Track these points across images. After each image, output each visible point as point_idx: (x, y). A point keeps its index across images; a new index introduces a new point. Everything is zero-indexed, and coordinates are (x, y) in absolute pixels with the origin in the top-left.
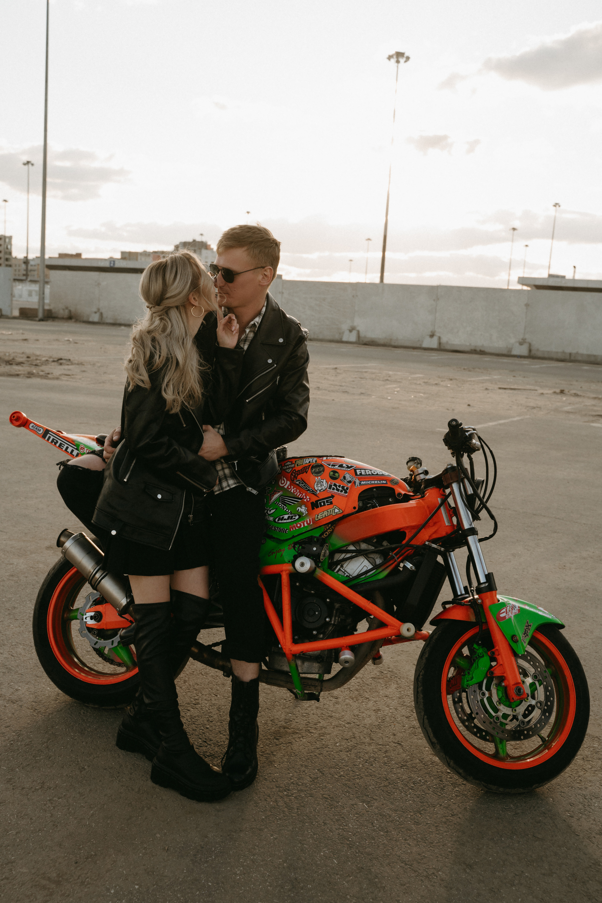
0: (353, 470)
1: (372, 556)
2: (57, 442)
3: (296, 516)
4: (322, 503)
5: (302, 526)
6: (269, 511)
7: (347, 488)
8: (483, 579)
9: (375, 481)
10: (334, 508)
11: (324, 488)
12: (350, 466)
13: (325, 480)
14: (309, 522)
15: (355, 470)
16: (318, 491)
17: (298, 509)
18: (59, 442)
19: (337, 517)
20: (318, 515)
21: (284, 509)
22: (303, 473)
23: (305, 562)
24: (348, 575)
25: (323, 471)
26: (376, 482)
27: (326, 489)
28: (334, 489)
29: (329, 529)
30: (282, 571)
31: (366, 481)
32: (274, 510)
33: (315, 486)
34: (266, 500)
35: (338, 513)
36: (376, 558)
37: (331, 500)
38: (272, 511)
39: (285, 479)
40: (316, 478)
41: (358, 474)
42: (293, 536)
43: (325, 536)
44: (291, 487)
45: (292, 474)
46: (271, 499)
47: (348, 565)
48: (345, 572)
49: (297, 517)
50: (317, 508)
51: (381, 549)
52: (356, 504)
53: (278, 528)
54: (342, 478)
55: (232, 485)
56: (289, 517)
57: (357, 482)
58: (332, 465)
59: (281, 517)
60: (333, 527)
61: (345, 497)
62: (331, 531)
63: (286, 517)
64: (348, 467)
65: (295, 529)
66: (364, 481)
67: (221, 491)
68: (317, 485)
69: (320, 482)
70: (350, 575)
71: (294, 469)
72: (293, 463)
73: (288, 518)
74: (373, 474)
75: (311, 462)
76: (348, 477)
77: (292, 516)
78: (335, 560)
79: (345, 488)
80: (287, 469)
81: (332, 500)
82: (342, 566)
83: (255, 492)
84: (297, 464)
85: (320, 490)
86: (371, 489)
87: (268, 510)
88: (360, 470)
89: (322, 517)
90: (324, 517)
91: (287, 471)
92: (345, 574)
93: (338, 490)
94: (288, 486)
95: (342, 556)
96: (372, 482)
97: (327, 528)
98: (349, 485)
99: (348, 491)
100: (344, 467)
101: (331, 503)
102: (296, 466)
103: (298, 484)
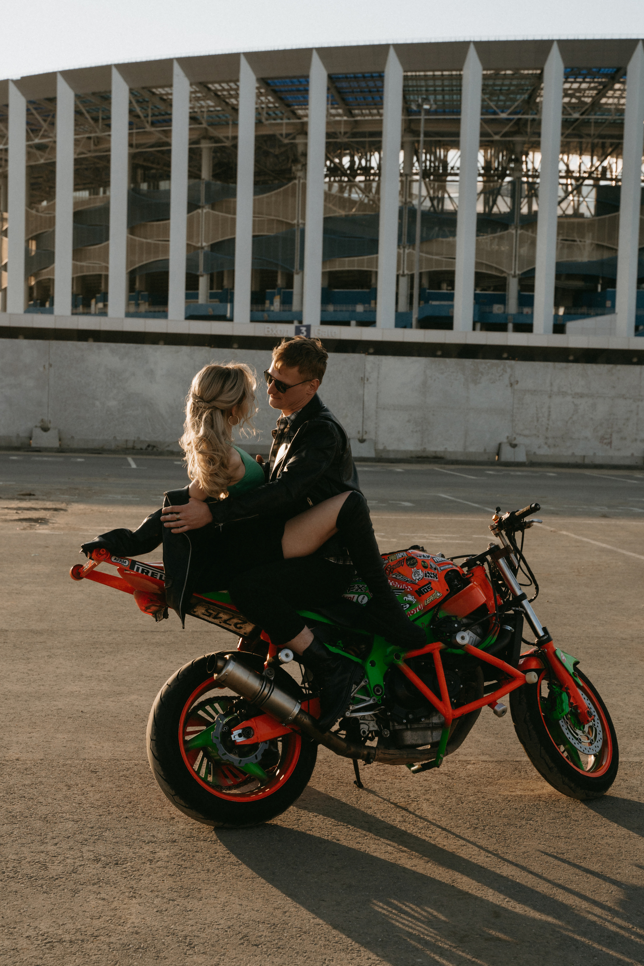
2: (148, 572)
3: (406, 605)
4: (425, 590)
5: (416, 612)
7: (436, 575)
8: (541, 633)
9: (446, 565)
10: (435, 593)
11: (421, 577)
12: (428, 555)
13: (420, 570)
14: (420, 608)
16: (417, 580)
17: (406, 599)
18: (151, 571)
19: (440, 600)
20: (426, 601)
22: (398, 567)
23: (465, 636)
25: (415, 563)
26: (447, 567)
27: (423, 578)
28: (428, 577)
30: (434, 650)
33: (413, 577)
35: (439, 596)
40: (412, 570)
41: (435, 561)
45: (386, 570)
49: (408, 606)
50: (422, 595)
52: (447, 587)
54: (430, 566)
57: (438, 568)
61: (438, 582)
65: (410, 616)
66: (442, 567)
68: (415, 575)
69: (416, 573)
71: (389, 564)
72: (386, 559)
75: (403, 556)
76: (432, 565)
77: (403, 606)
81: (431, 586)
84: (390, 559)
86: (448, 573)
89: (430, 602)
93: (431, 577)
98: (436, 571)
101: (432, 589)
102: (390, 561)
103: (395, 578)
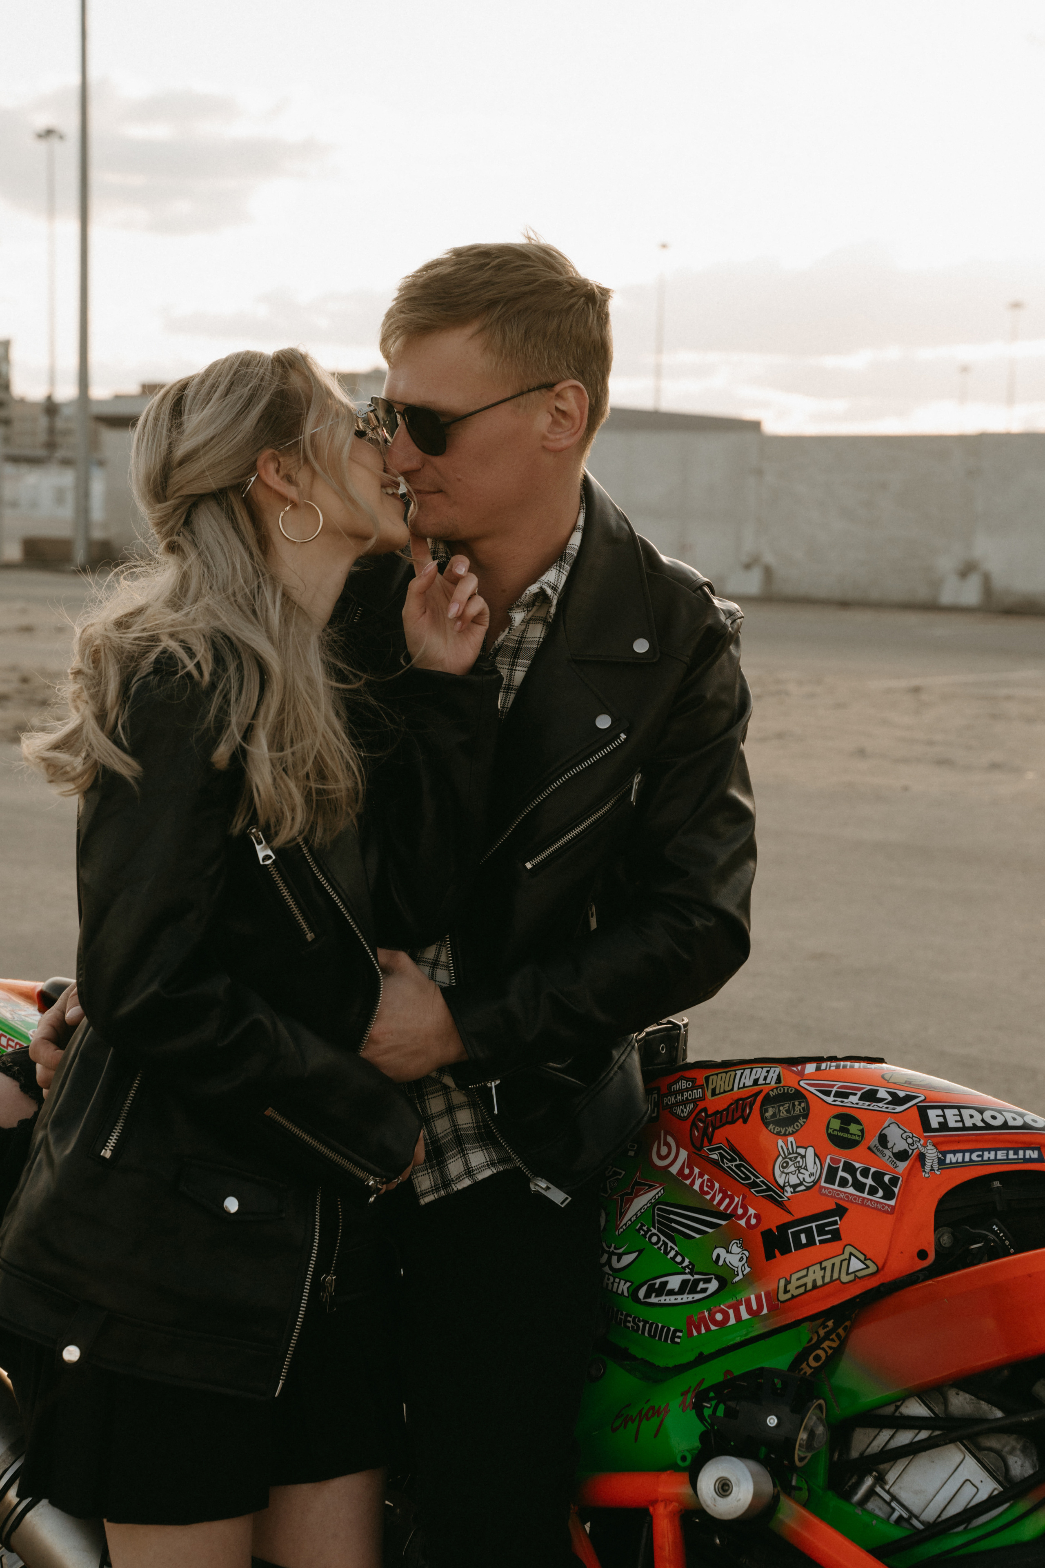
0: (915, 1107)
1: (993, 1442)
3: (708, 1281)
4: (803, 1236)
5: (732, 1321)
6: (614, 1258)
7: (894, 1181)
9: (996, 1150)
10: (846, 1255)
11: (808, 1179)
12: (901, 1094)
13: (810, 1152)
14: (755, 1307)
15: (923, 1112)
16: (789, 1189)
17: (718, 1256)
19: (856, 1290)
20: (788, 1282)
21: (666, 1253)
22: (733, 1122)
23: (733, 1480)
24: (905, 1515)
25: (806, 1116)
26: (1001, 1155)
27: (816, 1182)
28: (843, 1183)
29: (827, 1337)
30: (654, 1502)
31: (963, 1152)
32: (636, 1254)
33: (777, 1172)
34: (607, 1215)
35: (859, 1274)
36: (1012, 1452)
37: (835, 1223)
38: (627, 1259)
39: (670, 1139)
40: (780, 1143)
41: (934, 1124)
42: (701, 1354)
43: (814, 1364)
44: (692, 1171)
45: (694, 1125)
46: (622, 1215)
47: (905, 1476)
48: (894, 1504)
49: (713, 1286)
50: (782, 1254)
51: (1025, 1419)
52: (928, 1239)
53: (646, 1322)
54: (874, 1141)
55: (481, 1169)
56: (684, 1283)
57: (932, 1154)
58: (838, 1094)
59: (658, 1281)
60: (840, 1331)
61: (887, 1212)
62: (834, 1345)
63: (674, 1282)
64: (896, 1100)
65: (708, 1329)
66: (954, 1152)
67: (443, 1193)
68: (785, 1166)
69: (792, 1157)
70: (912, 1514)
71: (701, 1105)
72: (698, 1083)
73: (682, 1291)
74: (988, 1126)
75: (761, 1081)
76: (897, 1139)
77: (697, 1282)
78: (854, 1454)
79: (886, 1179)
80: (678, 1104)
81: (841, 1224)
82: (881, 1480)
83: (558, 1196)
84: (711, 1087)
85: (794, 1187)
86: (984, 1181)
87: (613, 1253)
88: (939, 1112)
89: (802, 1290)
90: (809, 1286)
91: (678, 1111)
92: (893, 1510)
93: (859, 1187)
94: (682, 1169)
95: (883, 1438)
96: (985, 1158)
97: (822, 1333)
98: (902, 1166)
99: (896, 1190)
100: (881, 1100)
101: (836, 1236)
102: (709, 1094)
103: (715, 1162)
